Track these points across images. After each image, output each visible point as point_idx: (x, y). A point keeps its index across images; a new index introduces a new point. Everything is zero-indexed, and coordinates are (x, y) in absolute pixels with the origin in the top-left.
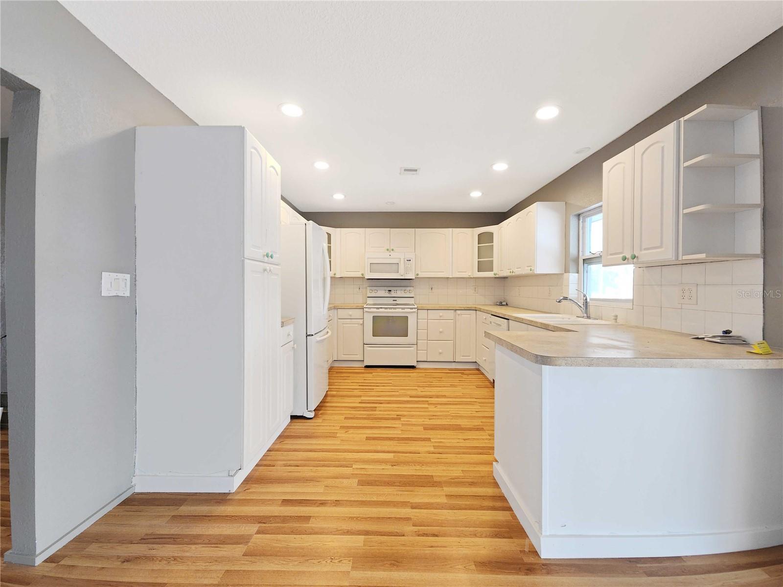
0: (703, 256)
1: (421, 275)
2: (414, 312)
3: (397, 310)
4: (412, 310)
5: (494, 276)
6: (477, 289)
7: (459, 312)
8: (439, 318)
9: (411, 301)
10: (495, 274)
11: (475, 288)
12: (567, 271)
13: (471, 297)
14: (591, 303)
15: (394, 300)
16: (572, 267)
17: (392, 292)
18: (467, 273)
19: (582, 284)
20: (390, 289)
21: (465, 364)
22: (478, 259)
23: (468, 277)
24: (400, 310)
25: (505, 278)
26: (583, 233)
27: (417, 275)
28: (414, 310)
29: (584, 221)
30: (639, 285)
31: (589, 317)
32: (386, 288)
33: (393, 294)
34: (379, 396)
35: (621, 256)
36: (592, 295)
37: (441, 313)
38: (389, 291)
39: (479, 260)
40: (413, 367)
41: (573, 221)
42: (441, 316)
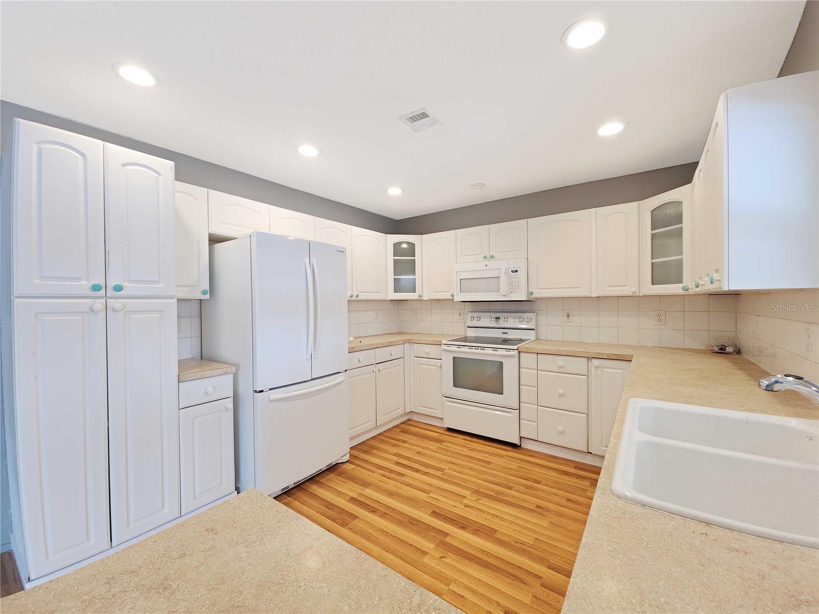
3: (487, 351)
5: (681, 292)
6: (663, 317)
7: (596, 362)
8: (557, 370)
10: (687, 289)
15: (503, 333)
17: (501, 321)
18: (628, 288)
20: (498, 315)
22: (652, 258)
24: (490, 351)
25: (735, 295)
27: (532, 294)
28: (512, 353)
32: (492, 314)
33: (502, 323)
37: (561, 361)
38: (496, 318)
39: (654, 261)
42: (561, 367)
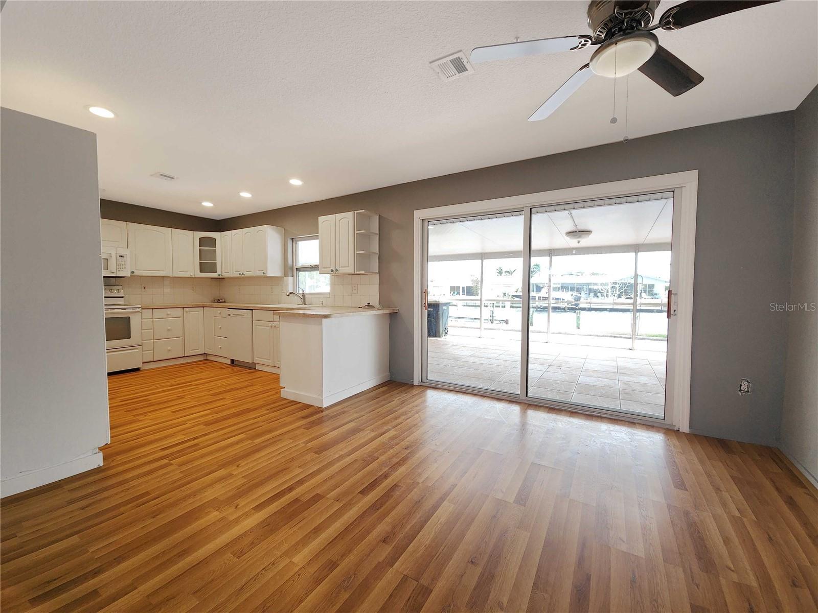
0: (363, 272)
1: (137, 273)
2: (138, 312)
3: (116, 311)
4: (136, 310)
5: (216, 277)
7: (187, 310)
8: (166, 317)
9: (121, 301)
10: (219, 275)
11: (193, 288)
12: (286, 275)
13: (188, 295)
14: (306, 296)
16: (290, 274)
18: (188, 273)
19: (296, 284)
21: (198, 357)
22: (200, 260)
23: (190, 276)
26: (295, 251)
27: (133, 272)
29: (296, 244)
30: (333, 285)
31: (305, 304)
34: (135, 394)
35: (331, 269)
36: (307, 291)
37: (169, 311)
40: (137, 370)
41: (290, 242)
42: (168, 315)
